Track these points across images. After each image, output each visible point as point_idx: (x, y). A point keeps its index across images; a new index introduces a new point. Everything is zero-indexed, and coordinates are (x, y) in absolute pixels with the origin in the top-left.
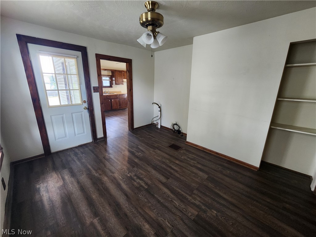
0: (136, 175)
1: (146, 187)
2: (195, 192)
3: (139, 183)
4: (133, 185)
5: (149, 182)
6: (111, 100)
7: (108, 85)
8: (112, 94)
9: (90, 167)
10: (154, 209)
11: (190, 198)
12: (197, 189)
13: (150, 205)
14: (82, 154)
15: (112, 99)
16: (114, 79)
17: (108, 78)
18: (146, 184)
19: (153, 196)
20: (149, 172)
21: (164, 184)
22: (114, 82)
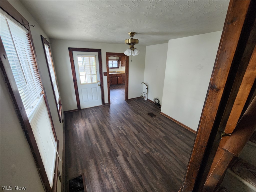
0: (121, 127)
1: (125, 134)
2: (153, 142)
3: (122, 132)
4: (119, 132)
5: (128, 132)
6: (117, 78)
7: (117, 66)
8: (118, 73)
9: (98, 119)
10: (126, 145)
11: (147, 144)
12: (154, 141)
13: (124, 143)
14: (96, 112)
15: (118, 76)
16: (120, 62)
17: (116, 62)
18: (126, 133)
19: (128, 139)
20: (129, 127)
21: (136, 135)
22: (120, 64)
